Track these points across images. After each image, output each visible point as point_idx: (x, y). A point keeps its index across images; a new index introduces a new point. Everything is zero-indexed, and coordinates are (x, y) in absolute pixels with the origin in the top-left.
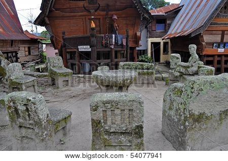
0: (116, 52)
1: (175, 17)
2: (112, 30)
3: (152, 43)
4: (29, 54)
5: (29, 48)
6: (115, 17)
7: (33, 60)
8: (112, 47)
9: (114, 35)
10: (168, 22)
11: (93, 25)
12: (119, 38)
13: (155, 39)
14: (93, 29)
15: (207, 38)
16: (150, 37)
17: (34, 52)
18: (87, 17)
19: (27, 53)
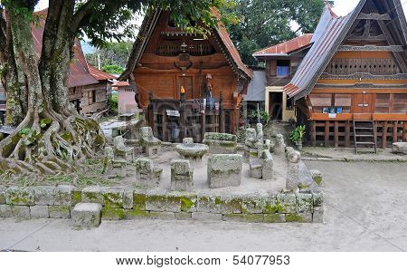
0: (208, 117)
1: (302, 58)
2: (205, 91)
3: (271, 93)
4: (94, 101)
5: (94, 92)
6: (209, 76)
7: (98, 111)
8: (203, 112)
9: (205, 100)
10: (292, 64)
11: (183, 91)
12: (211, 103)
13: (274, 87)
14: (182, 94)
15: (314, 102)
16: (268, 85)
17: (100, 98)
18: (178, 75)
19: (91, 100)
